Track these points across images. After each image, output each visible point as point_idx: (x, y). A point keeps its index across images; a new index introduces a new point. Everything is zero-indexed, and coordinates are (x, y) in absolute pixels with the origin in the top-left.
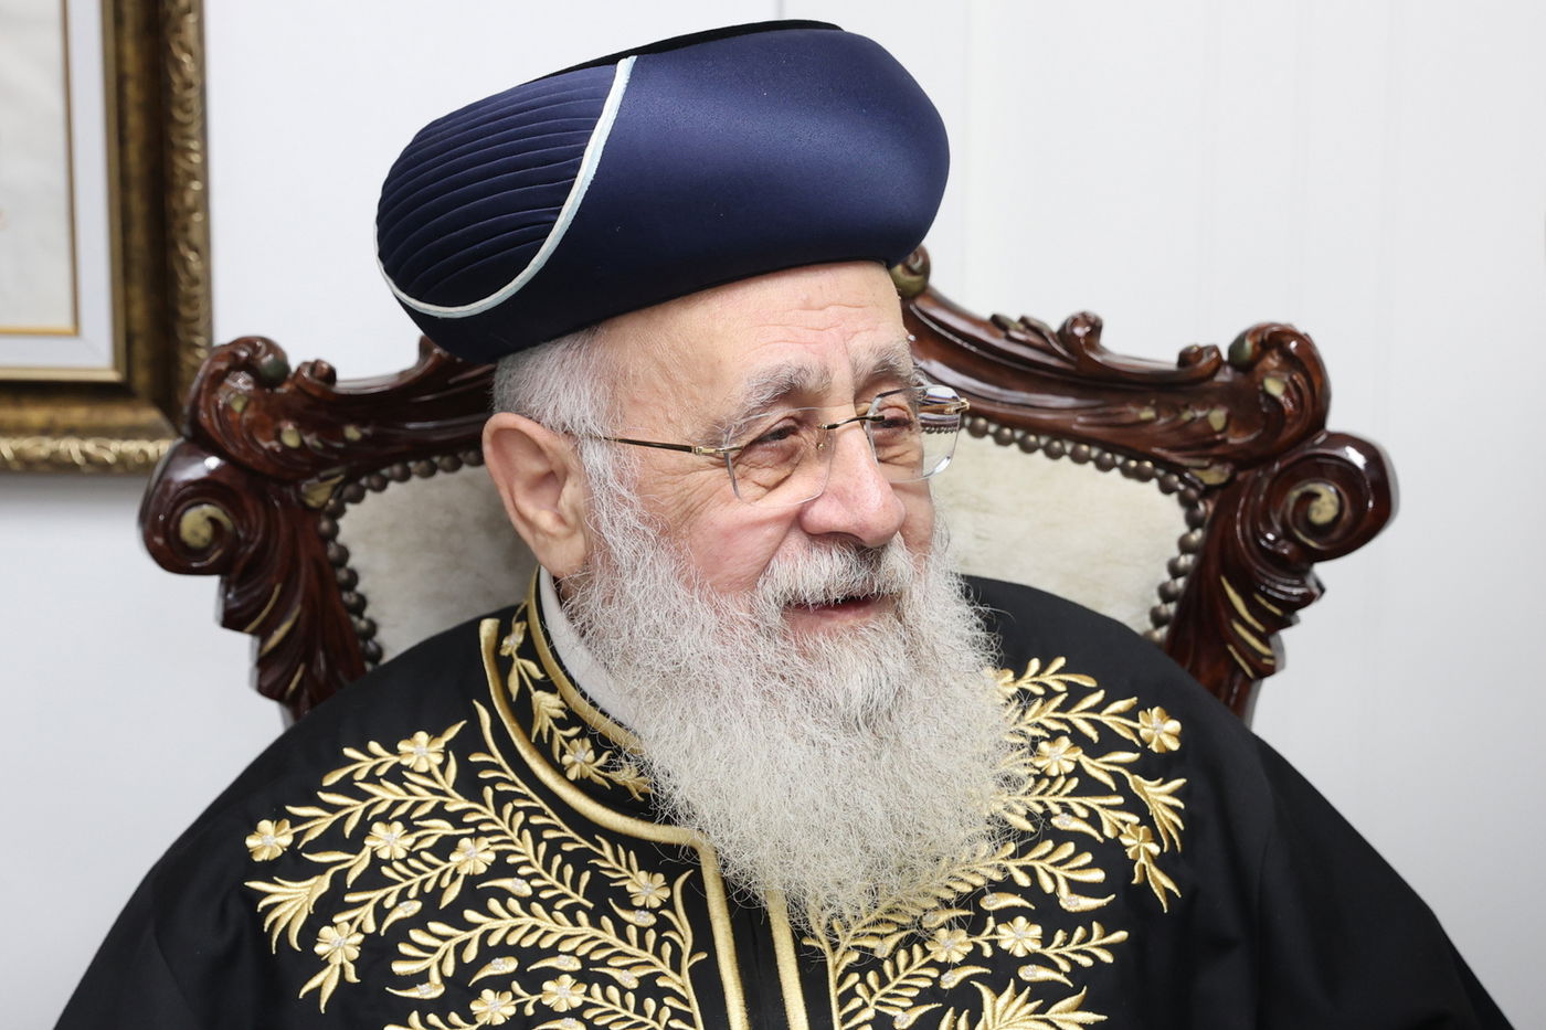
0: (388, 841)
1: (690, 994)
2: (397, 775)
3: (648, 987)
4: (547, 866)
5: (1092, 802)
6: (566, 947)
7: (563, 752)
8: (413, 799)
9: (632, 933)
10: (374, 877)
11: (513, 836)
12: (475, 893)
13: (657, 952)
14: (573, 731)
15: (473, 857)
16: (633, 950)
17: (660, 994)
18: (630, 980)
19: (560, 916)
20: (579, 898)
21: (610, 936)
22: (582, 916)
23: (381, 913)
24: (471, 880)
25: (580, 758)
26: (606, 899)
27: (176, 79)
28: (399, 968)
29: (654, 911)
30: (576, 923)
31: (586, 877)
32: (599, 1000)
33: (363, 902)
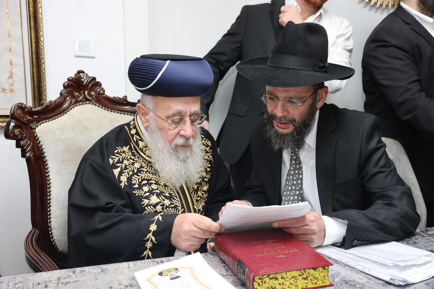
1: (171, 186)
2: (124, 152)
3: (165, 185)
7: (145, 151)
8: (127, 156)
14: (147, 148)
17: (167, 186)
18: (162, 184)
19: (151, 174)
24: (138, 169)
25: (148, 153)
28: (133, 182)
32: (159, 187)
33: (126, 172)
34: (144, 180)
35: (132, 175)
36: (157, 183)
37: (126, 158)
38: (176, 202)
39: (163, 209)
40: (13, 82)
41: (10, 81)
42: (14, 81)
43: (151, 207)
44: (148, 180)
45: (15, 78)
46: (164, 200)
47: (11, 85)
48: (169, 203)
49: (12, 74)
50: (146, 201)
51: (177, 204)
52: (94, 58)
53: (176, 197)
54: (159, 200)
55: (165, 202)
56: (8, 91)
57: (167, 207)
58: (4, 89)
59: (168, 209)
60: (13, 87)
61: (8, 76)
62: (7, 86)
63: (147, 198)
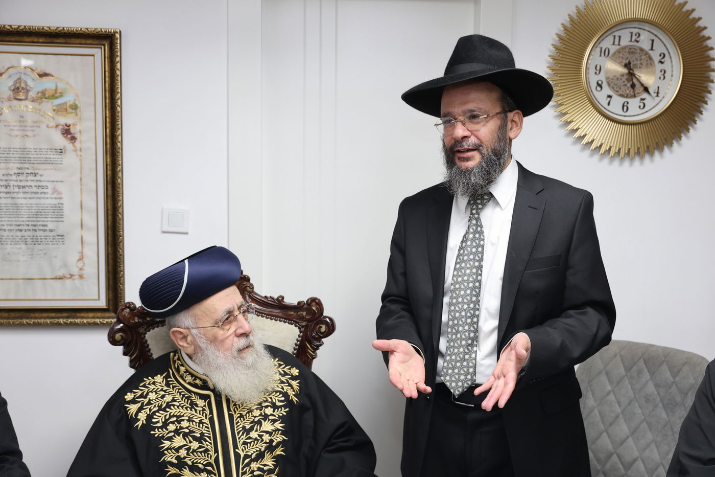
0: (152, 396)
1: (208, 423)
2: (154, 383)
3: (201, 422)
4: (182, 400)
5: (282, 385)
6: (185, 415)
7: (185, 377)
8: (157, 388)
9: (198, 412)
10: (149, 403)
11: (176, 394)
12: (168, 405)
13: (203, 415)
14: (187, 374)
15: (168, 398)
16: (198, 415)
17: (203, 423)
18: (197, 421)
19: (185, 409)
20: (188, 405)
21: (194, 412)
22: (189, 409)
23: (150, 410)
24: (168, 403)
25: (189, 378)
26: (193, 405)
27: (119, 254)
28: (154, 420)
29: (202, 407)
30: (187, 410)
31: (189, 401)
32: (191, 425)
33: (147, 408)
34: (174, 416)
35: (158, 411)
36: (189, 420)
37: (155, 390)
38: (207, 445)
39: (188, 454)
40: (83, 266)
41: (80, 264)
42: (84, 264)
43: (173, 450)
44: (178, 417)
45: (85, 260)
46: (191, 442)
47: (81, 269)
48: (198, 446)
49: (82, 256)
50: (167, 444)
51: (209, 447)
52: (187, 233)
53: (209, 438)
54: (185, 443)
55: (192, 444)
56: (77, 277)
57: (194, 451)
58: (72, 274)
59: (195, 453)
60: (83, 272)
61: (78, 258)
62: (75, 271)
63: (170, 439)
